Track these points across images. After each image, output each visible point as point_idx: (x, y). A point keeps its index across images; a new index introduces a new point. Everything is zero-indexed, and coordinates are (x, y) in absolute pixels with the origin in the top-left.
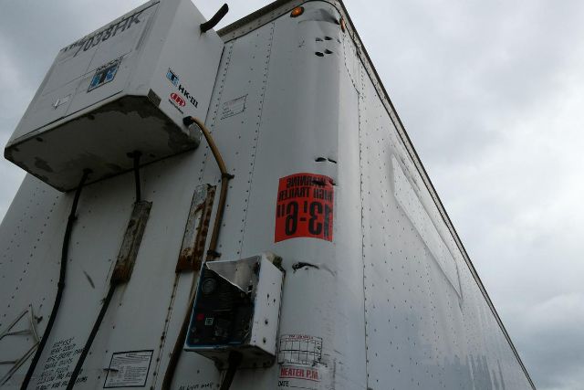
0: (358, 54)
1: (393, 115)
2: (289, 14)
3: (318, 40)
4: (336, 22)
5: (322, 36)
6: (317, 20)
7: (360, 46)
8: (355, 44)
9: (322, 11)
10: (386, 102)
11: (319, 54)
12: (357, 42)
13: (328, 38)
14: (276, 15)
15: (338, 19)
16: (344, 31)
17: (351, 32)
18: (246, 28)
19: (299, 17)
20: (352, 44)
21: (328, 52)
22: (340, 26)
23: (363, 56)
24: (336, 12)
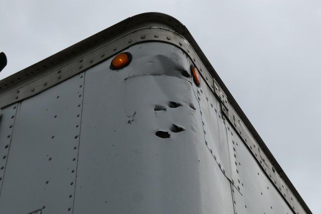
0: (224, 115)
1: (289, 195)
2: (109, 62)
3: (158, 108)
4: (185, 73)
5: (164, 102)
6: (155, 74)
7: (224, 99)
8: (218, 99)
9: (161, 58)
10: (276, 177)
11: (162, 135)
12: (221, 93)
13: (174, 105)
14: (86, 65)
15: (187, 67)
16: (198, 84)
17: (210, 81)
18: (38, 83)
19: (126, 69)
20: (212, 99)
21: (177, 129)
22: (191, 80)
23: (231, 112)
24: (183, 56)
